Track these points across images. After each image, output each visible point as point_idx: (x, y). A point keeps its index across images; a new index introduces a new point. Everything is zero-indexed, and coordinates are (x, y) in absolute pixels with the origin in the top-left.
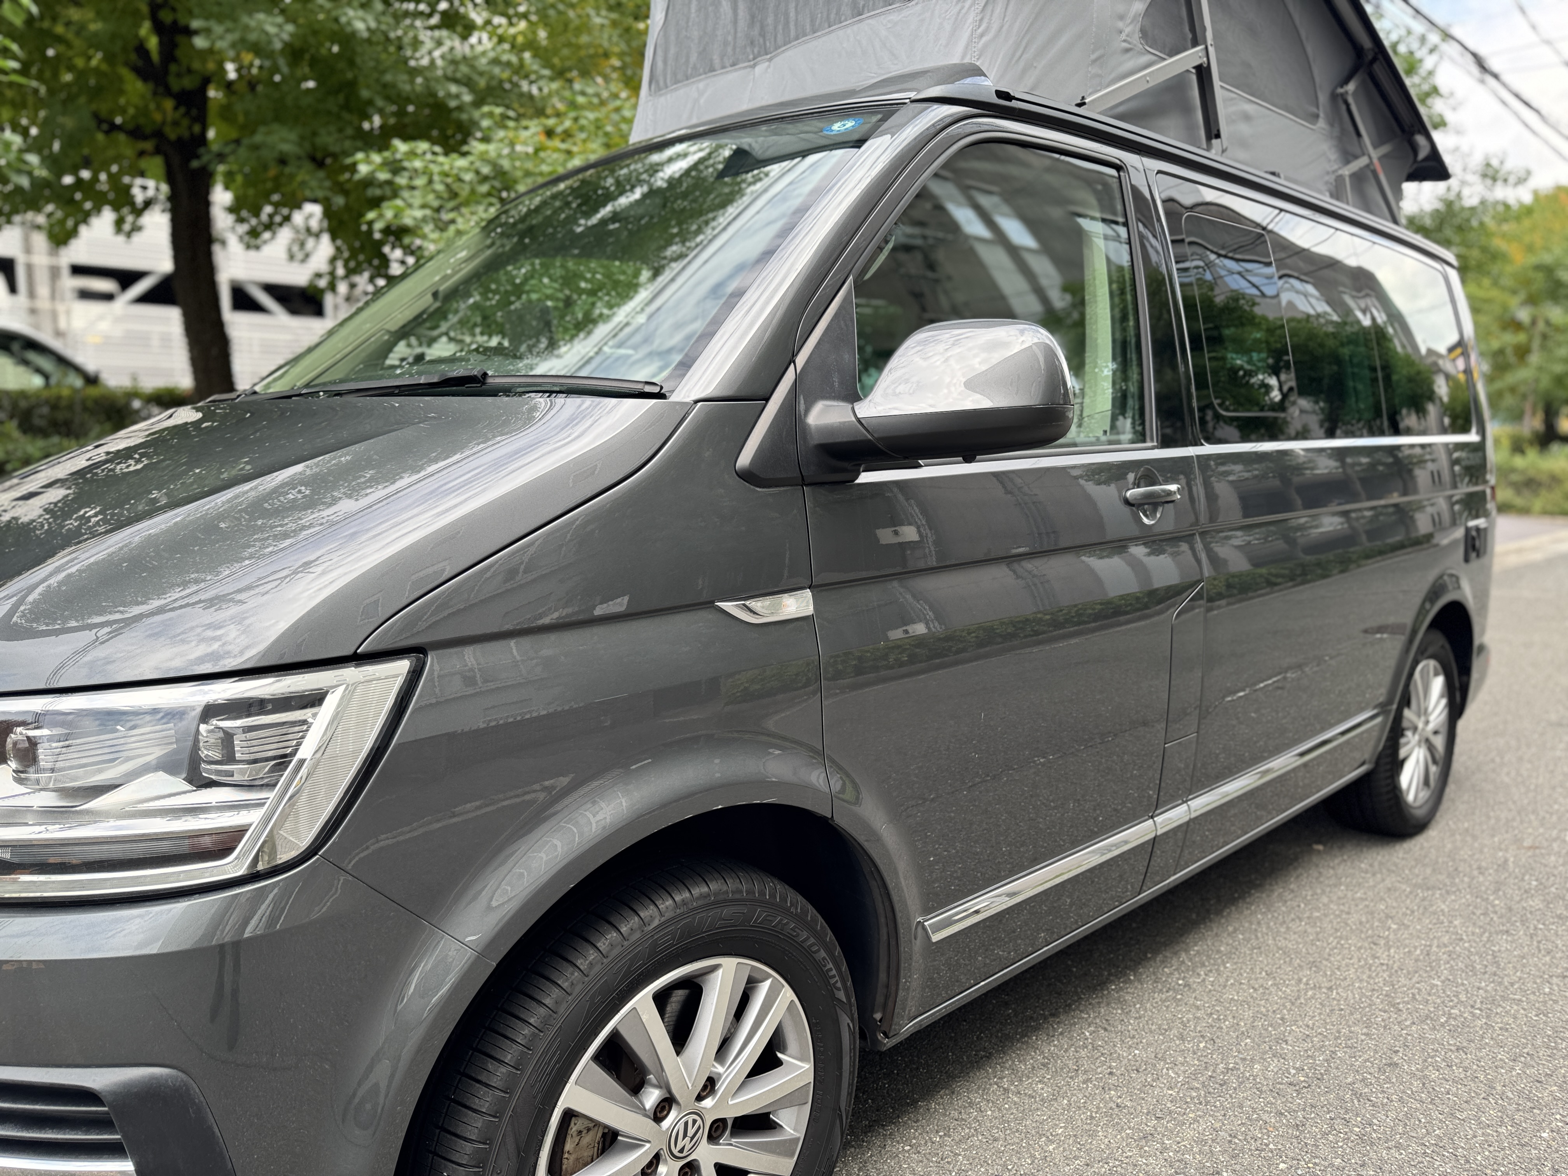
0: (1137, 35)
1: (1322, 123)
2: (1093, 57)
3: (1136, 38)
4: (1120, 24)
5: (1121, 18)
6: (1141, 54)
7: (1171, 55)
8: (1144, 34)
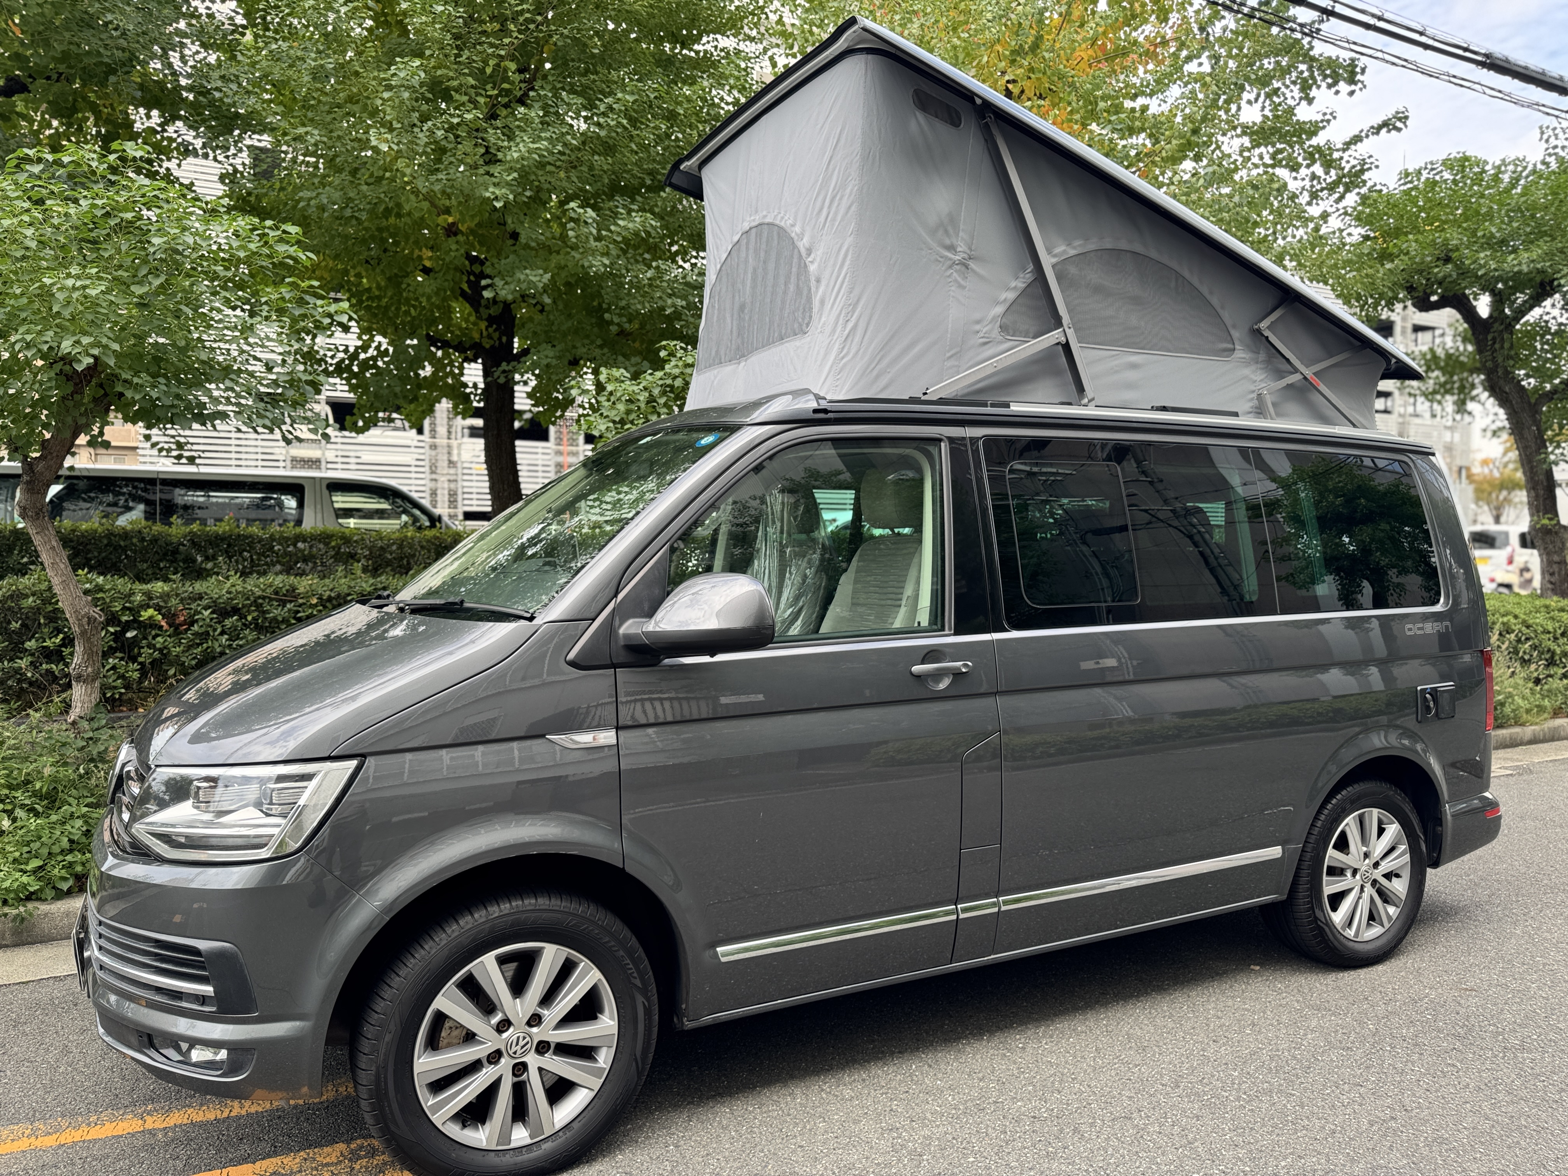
0: (997, 330)
1: (1240, 353)
2: (948, 355)
3: (995, 333)
4: (977, 327)
5: (978, 322)
6: (1001, 342)
7: (1035, 337)
8: (1003, 328)
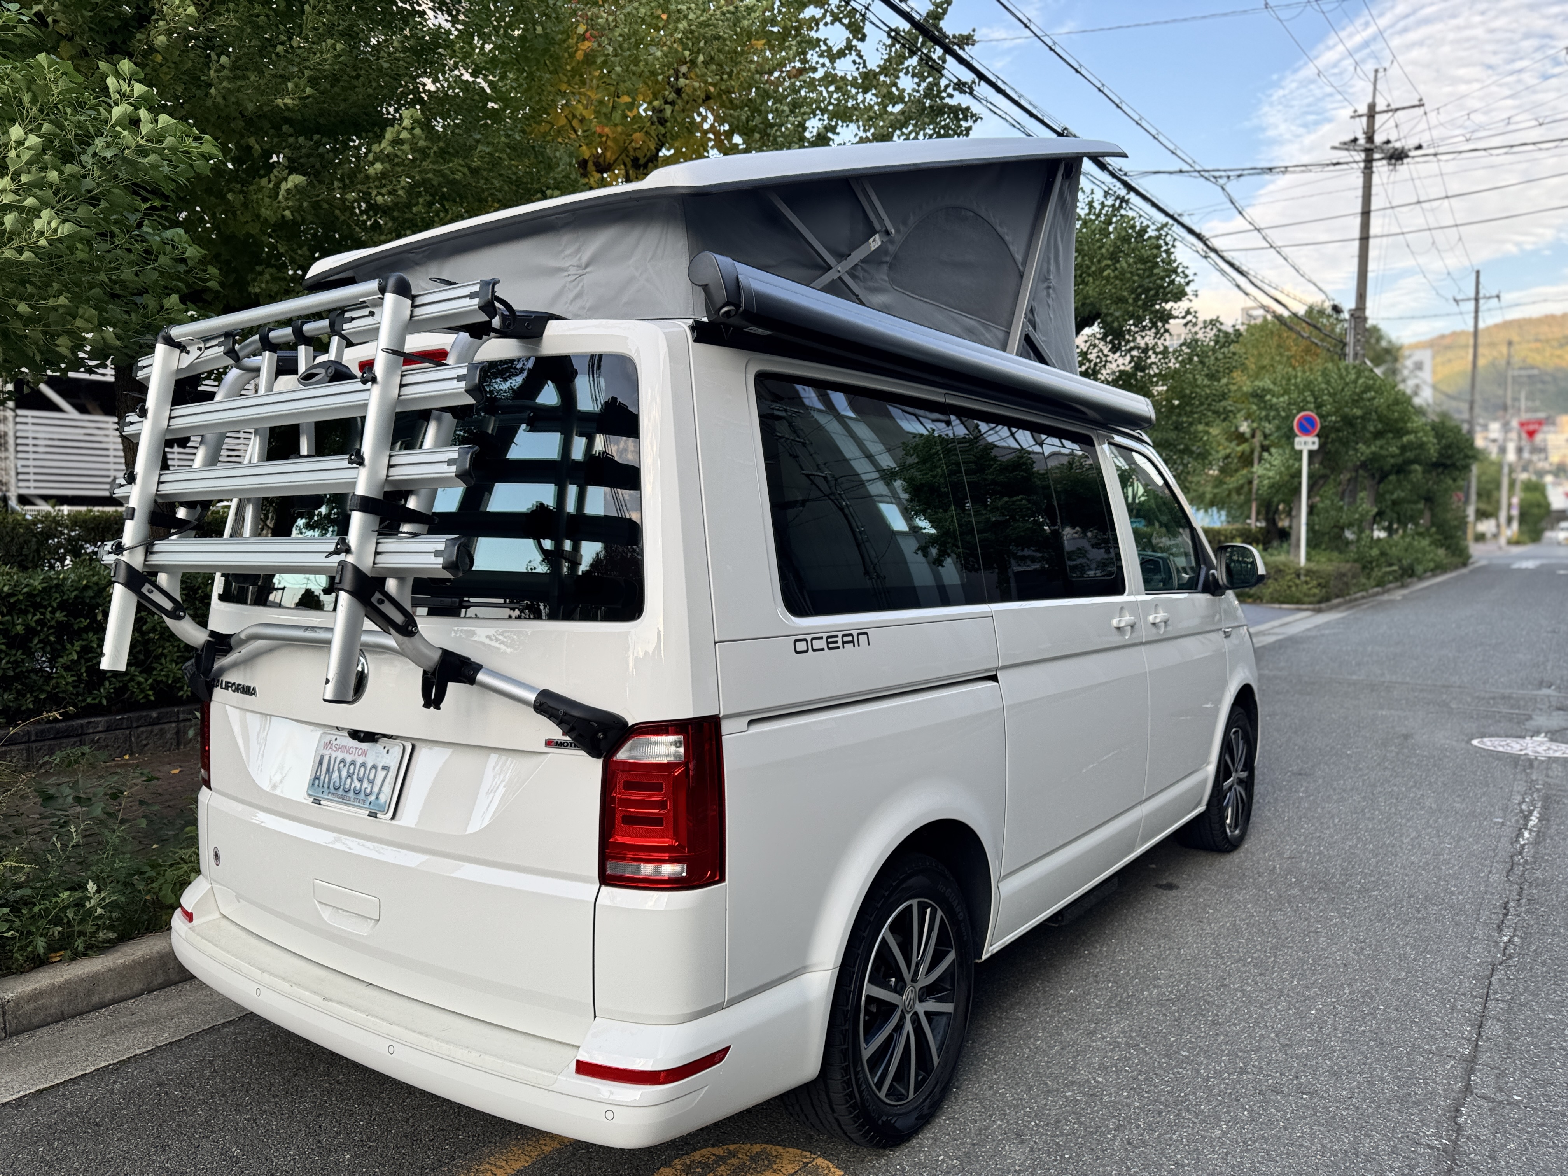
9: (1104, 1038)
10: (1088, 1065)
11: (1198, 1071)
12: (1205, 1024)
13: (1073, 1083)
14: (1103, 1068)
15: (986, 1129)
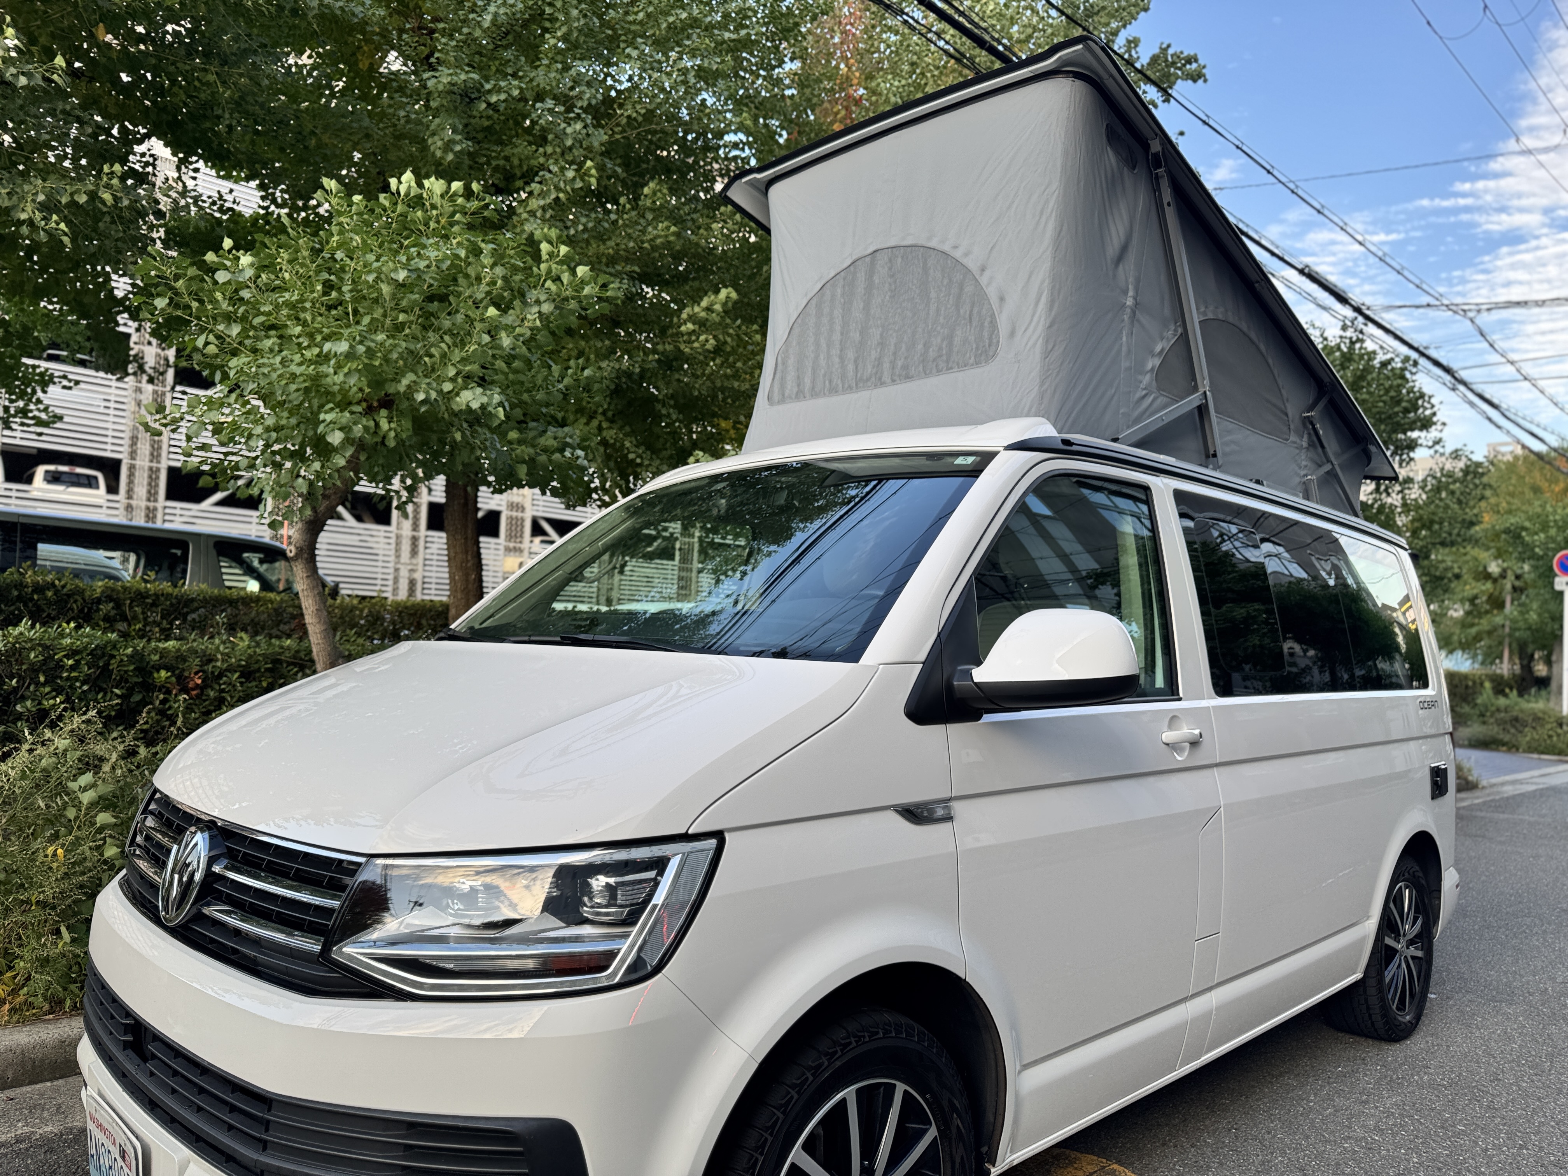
9: (1377, 1107)
10: (1364, 1126)
11: (1476, 1143)
12: (1481, 1107)
13: (1349, 1138)
14: (1377, 1129)
15: (1268, 1161)
